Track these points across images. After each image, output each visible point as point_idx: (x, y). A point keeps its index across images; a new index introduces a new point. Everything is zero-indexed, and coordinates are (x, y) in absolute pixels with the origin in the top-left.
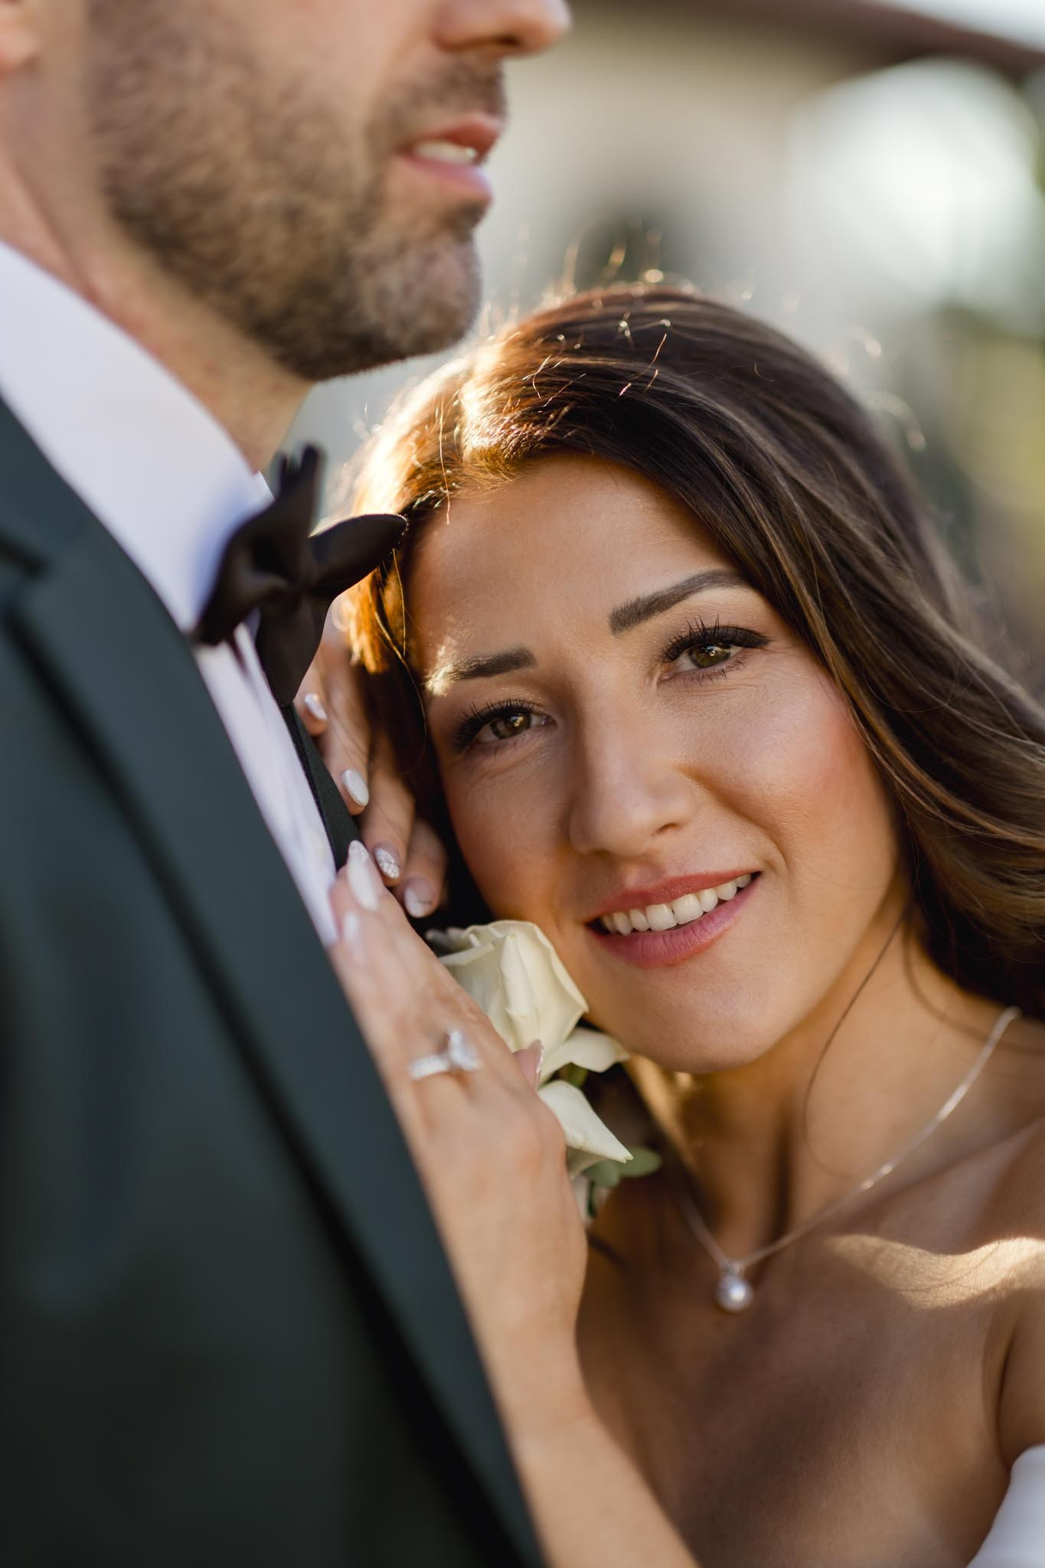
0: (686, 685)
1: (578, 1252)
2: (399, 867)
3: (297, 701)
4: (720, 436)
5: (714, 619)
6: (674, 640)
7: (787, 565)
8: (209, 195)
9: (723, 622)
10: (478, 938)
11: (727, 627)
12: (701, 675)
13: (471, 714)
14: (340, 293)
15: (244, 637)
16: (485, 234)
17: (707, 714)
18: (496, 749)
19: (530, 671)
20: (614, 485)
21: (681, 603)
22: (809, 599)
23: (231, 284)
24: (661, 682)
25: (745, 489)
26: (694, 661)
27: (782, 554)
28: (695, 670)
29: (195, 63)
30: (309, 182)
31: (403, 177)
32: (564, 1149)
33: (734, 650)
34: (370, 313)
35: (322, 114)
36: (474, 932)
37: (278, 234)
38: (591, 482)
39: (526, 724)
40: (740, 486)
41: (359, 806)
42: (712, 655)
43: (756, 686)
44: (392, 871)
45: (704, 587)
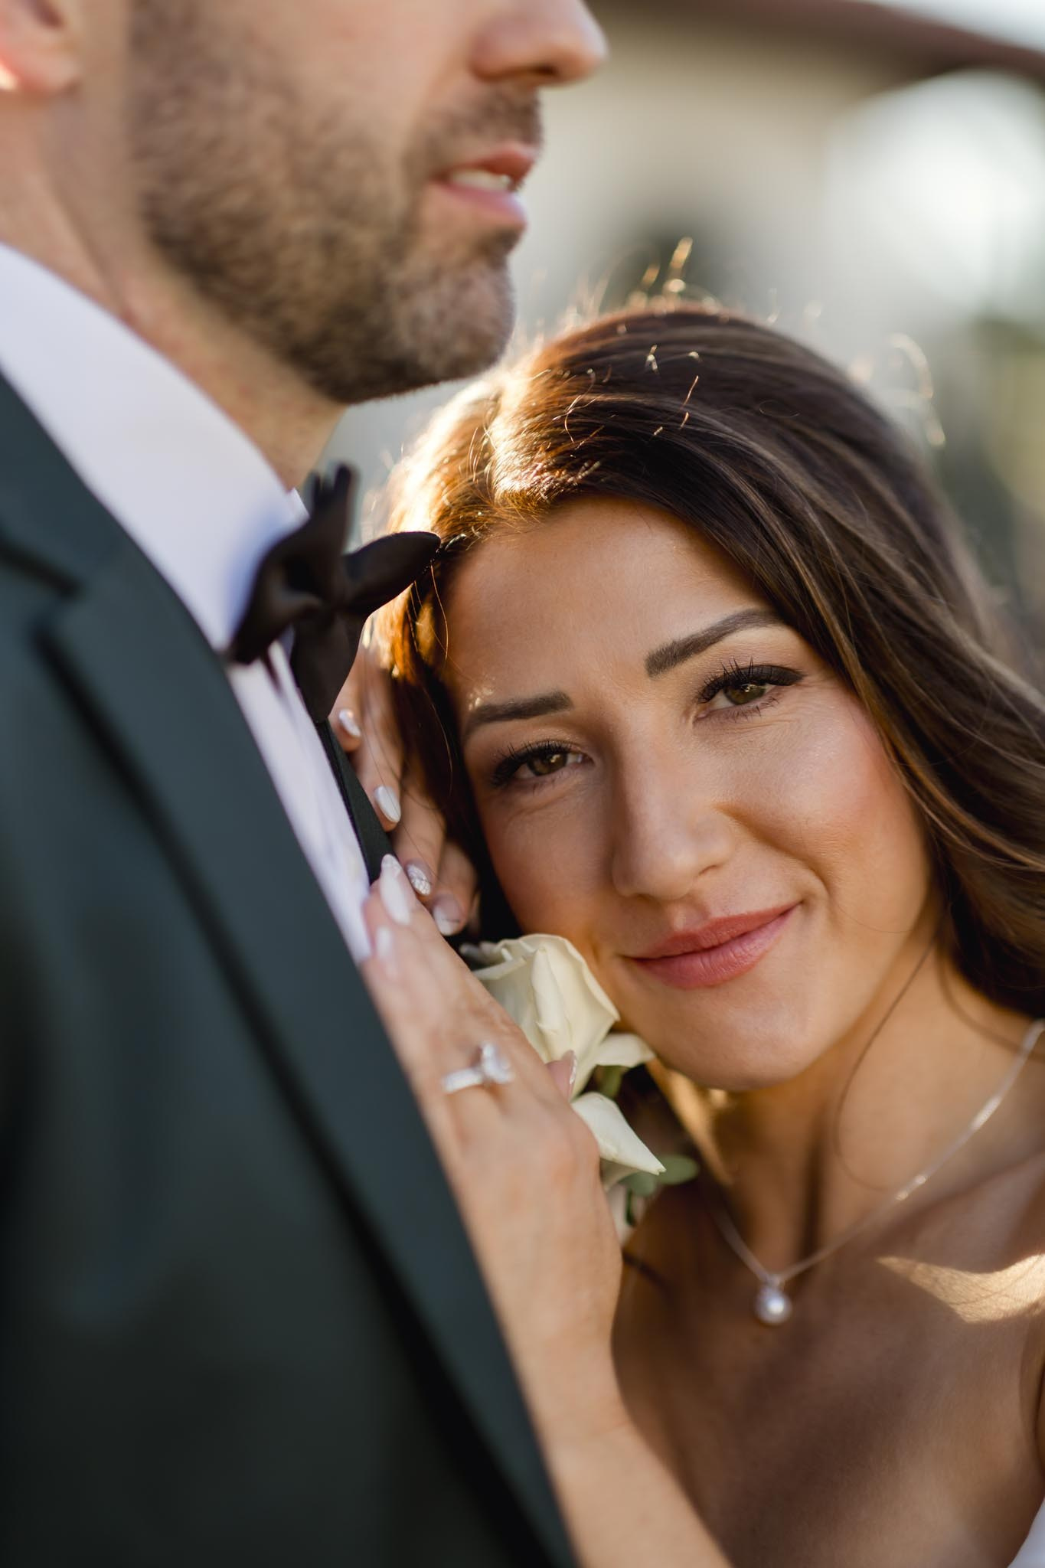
0: (721, 723)
1: (613, 1266)
2: (431, 884)
3: (332, 718)
4: (751, 473)
5: (749, 659)
6: (708, 682)
7: (820, 601)
8: (247, 222)
9: (757, 661)
10: (509, 951)
11: (761, 666)
12: (736, 712)
13: (507, 754)
14: (375, 319)
15: (278, 655)
16: (518, 260)
17: (743, 751)
18: (535, 787)
19: (567, 713)
20: (647, 527)
21: (716, 645)
22: (842, 635)
23: (268, 309)
24: (697, 720)
25: (777, 526)
26: (729, 698)
27: (815, 591)
28: (730, 707)
29: (235, 92)
30: (346, 210)
31: (438, 204)
32: (598, 1160)
33: (768, 687)
34: (405, 339)
35: (360, 143)
36: (506, 946)
37: (315, 261)
38: (624, 524)
39: (562, 763)
40: (772, 525)
41: (392, 823)
42: (747, 691)
43: (789, 721)
44: (424, 888)
45: (739, 628)
